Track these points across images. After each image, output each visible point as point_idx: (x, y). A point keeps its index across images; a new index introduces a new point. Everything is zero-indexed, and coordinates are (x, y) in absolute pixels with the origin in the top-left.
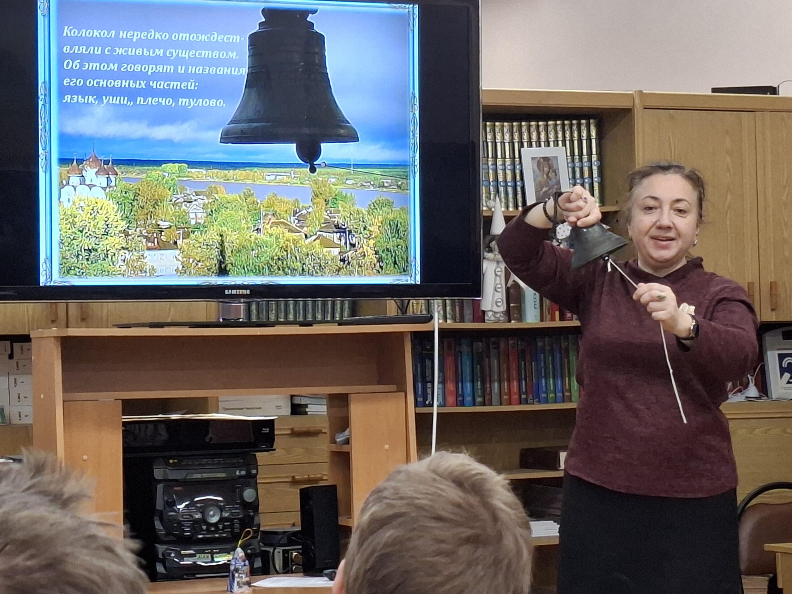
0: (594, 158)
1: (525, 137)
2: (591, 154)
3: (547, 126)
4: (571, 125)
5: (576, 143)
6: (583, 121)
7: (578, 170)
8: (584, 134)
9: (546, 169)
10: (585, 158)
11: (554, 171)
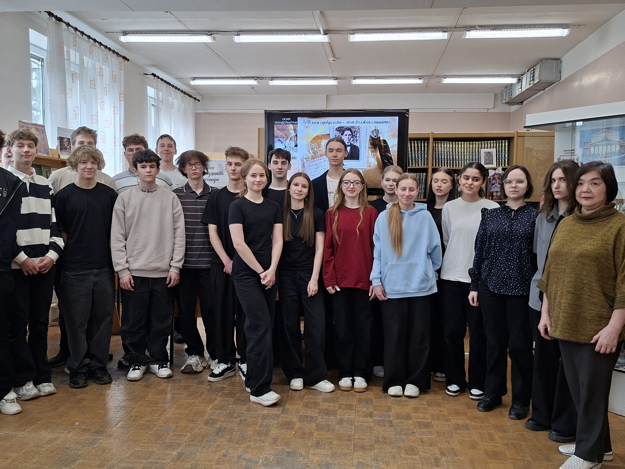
0: (506, 151)
1: (483, 146)
2: (505, 150)
3: (490, 142)
4: (499, 142)
5: (500, 147)
6: (503, 141)
7: (500, 155)
8: (503, 145)
9: (489, 155)
10: (503, 152)
11: (491, 156)
